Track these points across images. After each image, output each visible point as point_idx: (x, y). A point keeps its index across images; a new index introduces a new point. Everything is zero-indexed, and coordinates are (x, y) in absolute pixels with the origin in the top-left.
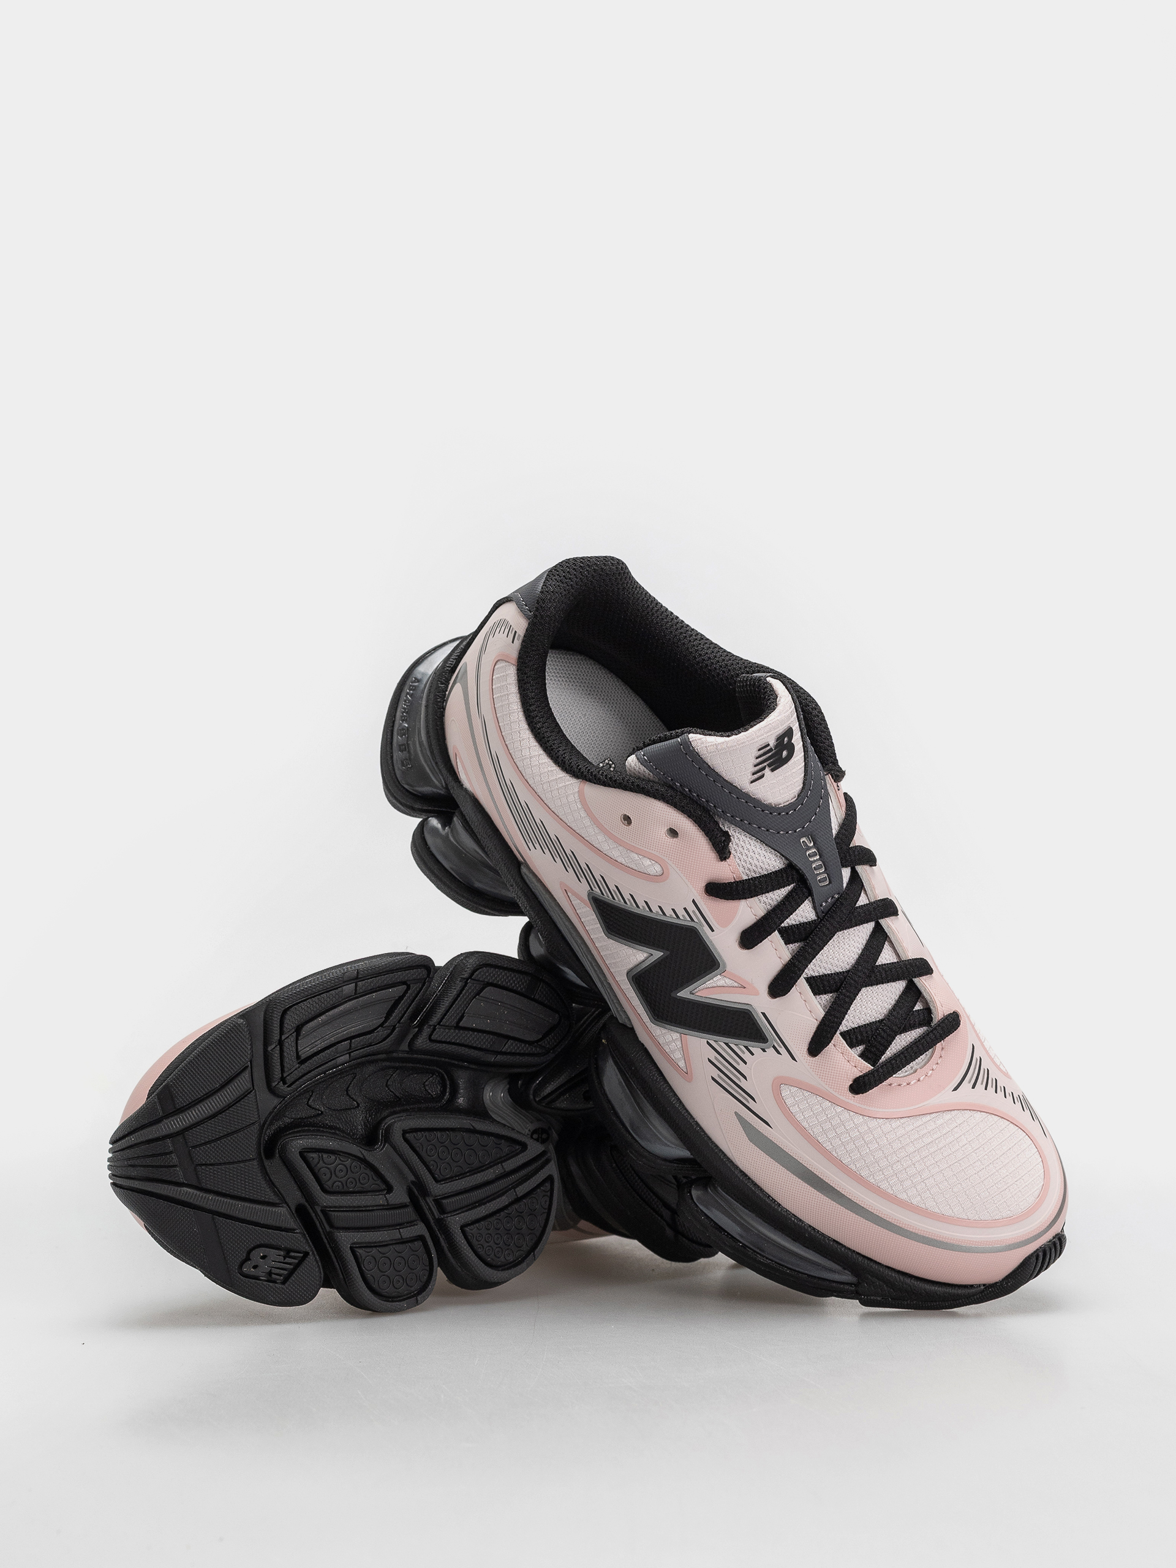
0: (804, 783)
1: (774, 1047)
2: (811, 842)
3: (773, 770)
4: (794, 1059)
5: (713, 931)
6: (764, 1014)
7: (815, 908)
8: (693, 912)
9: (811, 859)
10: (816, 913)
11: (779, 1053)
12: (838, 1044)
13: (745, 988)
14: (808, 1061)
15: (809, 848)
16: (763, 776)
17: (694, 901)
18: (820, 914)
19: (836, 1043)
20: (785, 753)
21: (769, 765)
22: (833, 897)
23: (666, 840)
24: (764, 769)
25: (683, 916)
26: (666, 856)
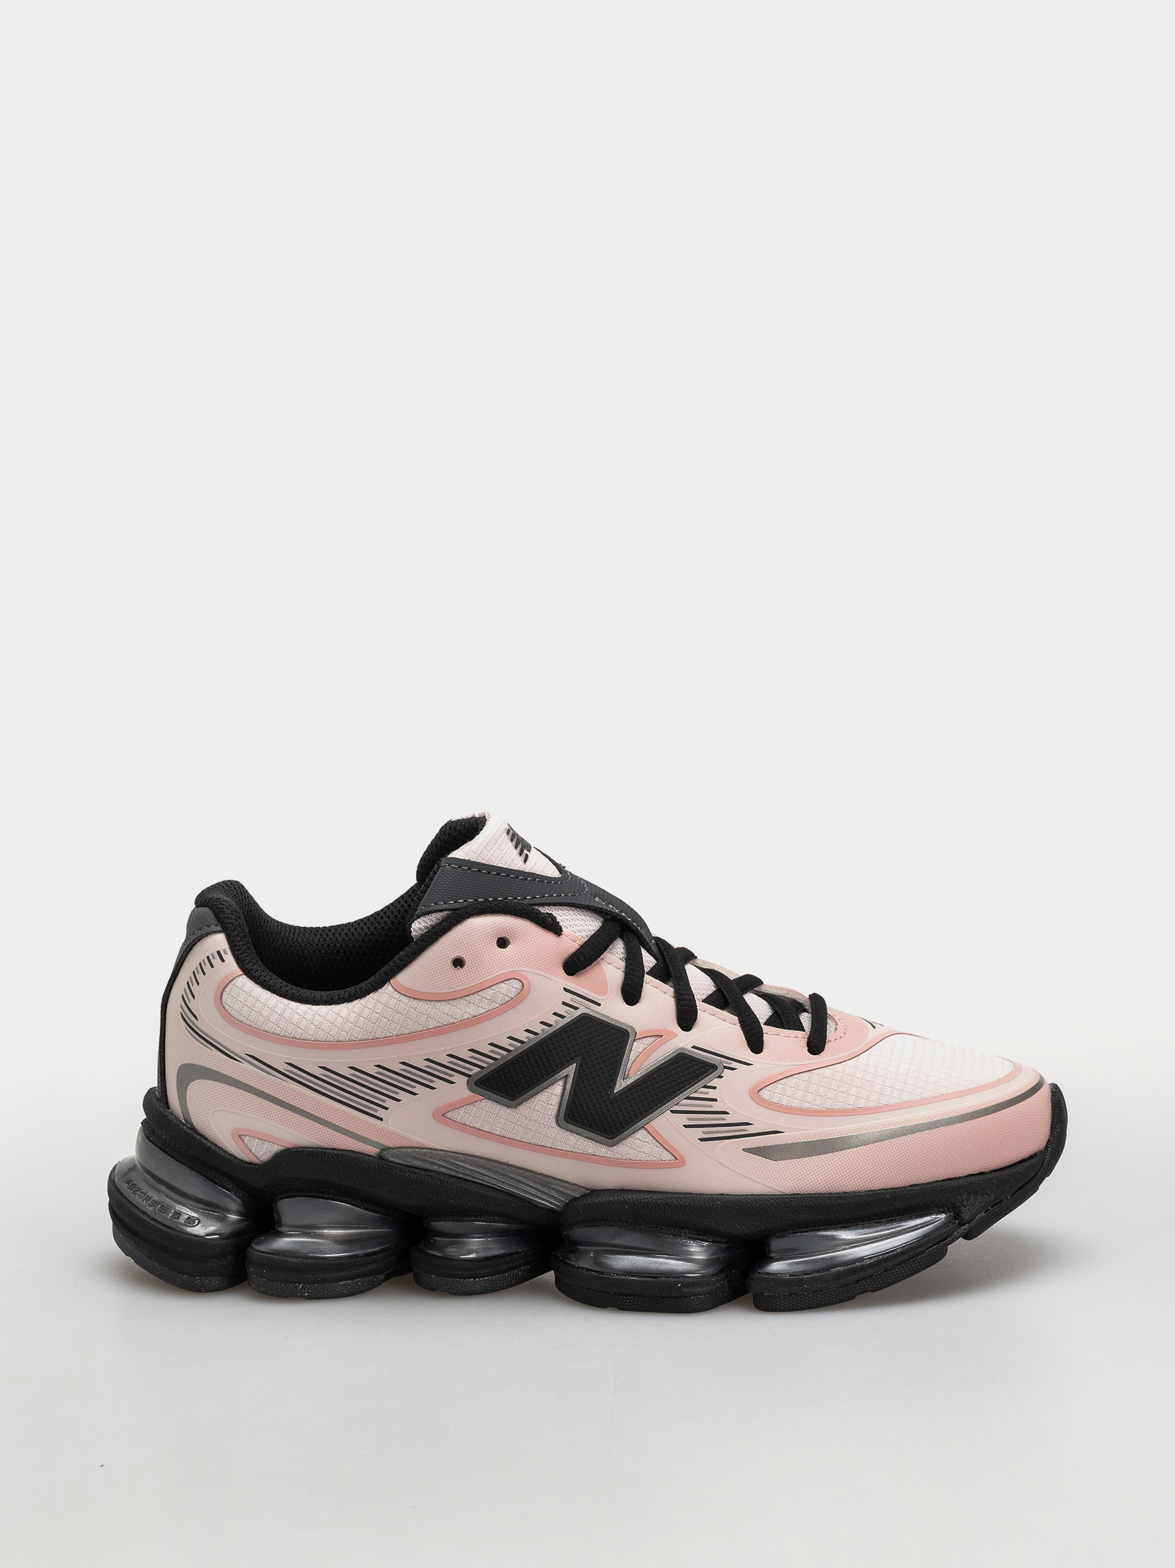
1: (726, 1067)
4: (749, 1064)
5: (599, 1004)
6: (695, 1047)
7: (651, 954)
8: (572, 1000)
11: (733, 1069)
12: (770, 1032)
13: (662, 1036)
14: (761, 1058)
17: (565, 990)
23: (501, 954)
25: (565, 1012)
26: (515, 966)
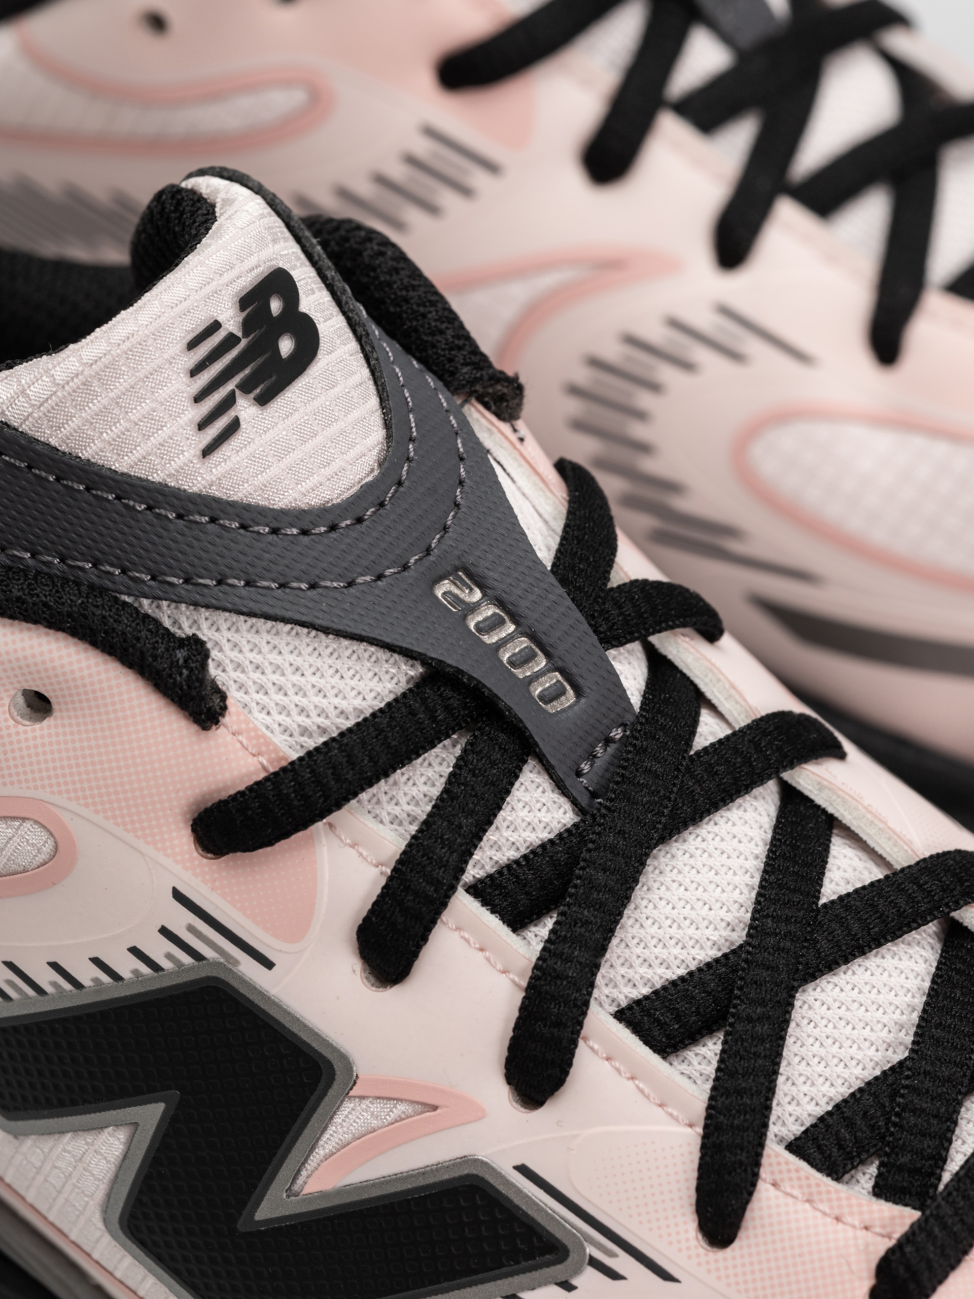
0: (387, 425)
1: (595, 1263)
2: (471, 590)
3: (263, 400)
4: (666, 1276)
5: (268, 964)
6: (523, 1170)
7: (561, 787)
8: (191, 929)
9: (491, 639)
10: (574, 802)
11: (614, 1275)
12: (785, 1175)
13: (435, 1108)
14: (713, 1266)
15: (473, 608)
16: (234, 426)
17: (178, 895)
18: (584, 801)
19: (777, 1177)
20: (286, 346)
21: (245, 387)
22: (608, 741)
23: (22, 736)
24: (229, 402)
25: (169, 956)
26: (43, 787)
